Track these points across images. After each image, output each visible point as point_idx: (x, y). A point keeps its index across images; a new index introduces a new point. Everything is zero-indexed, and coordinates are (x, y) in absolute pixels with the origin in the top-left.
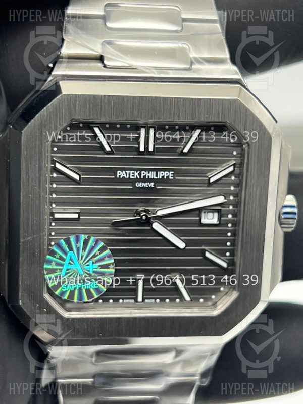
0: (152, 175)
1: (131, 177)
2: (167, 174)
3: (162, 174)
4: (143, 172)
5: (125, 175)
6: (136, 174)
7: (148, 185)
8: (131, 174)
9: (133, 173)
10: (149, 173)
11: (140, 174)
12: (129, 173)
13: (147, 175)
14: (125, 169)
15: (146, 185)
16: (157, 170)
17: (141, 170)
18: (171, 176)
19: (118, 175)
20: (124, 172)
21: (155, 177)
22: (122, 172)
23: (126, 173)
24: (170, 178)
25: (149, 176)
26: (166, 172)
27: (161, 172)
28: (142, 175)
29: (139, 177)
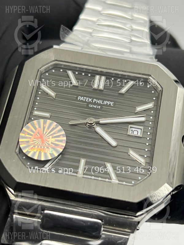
0: (100, 102)
1: (87, 101)
2: (109, 103)
3: (106, 102)
4: (94, 99)
5: (83, 99)
6: (90, 100)
7: (97, 107)
8: (87, 99)
9: (88, 99)
10: (98, 101)
11: (92, 100)
12: (86, 99)
13: (97, 101)
14: (84, 96)
15: (95, 107)
16: (103, 100)
17: (93, 98)
18: (112, 105)
19: (79, 98)
20: (82, 98)
21: (101, 103)
22: (81, 97)
23: (84, 99)
24: (111, 105)
25: (98, 102)
26: (109, 102)
27: (106, 101)
28: (94, 101)
29: (91, 101)
